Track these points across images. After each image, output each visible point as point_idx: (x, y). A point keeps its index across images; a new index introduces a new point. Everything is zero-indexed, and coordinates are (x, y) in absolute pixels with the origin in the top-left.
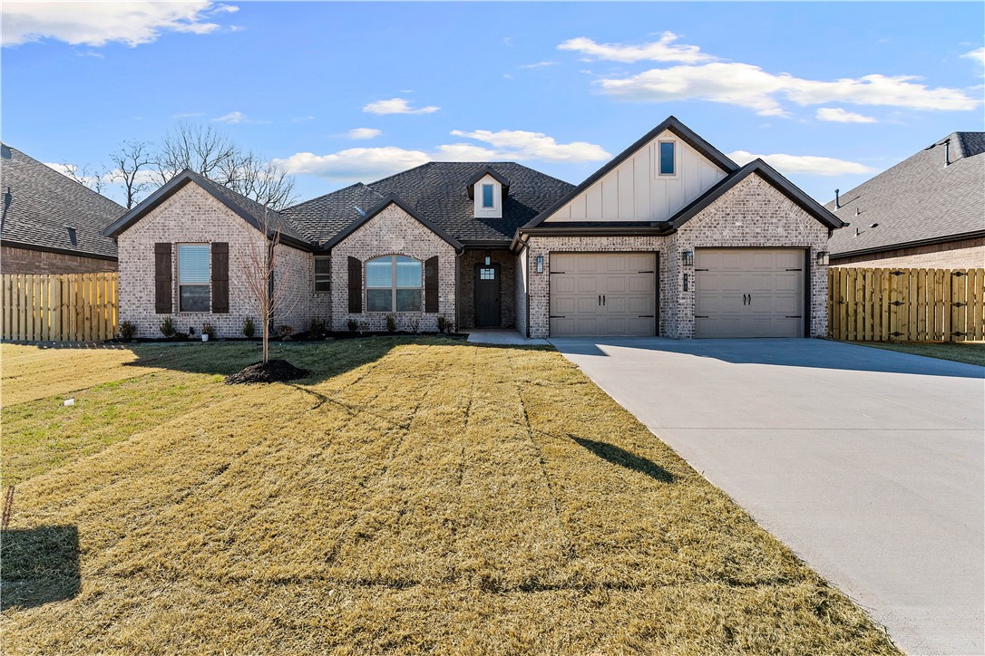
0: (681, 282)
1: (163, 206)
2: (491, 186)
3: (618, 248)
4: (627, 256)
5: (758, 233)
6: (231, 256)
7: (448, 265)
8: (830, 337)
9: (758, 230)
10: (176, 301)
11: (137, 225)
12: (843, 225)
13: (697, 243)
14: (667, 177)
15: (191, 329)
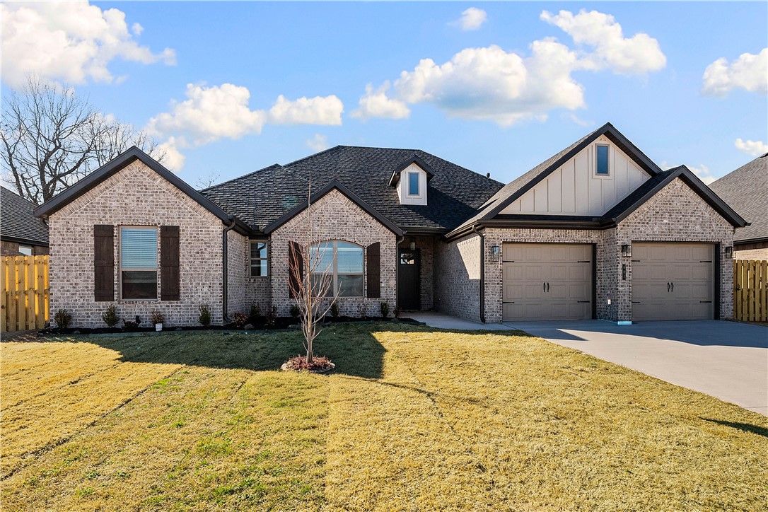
0: (620, 272)
1: (103, 185)
2: (417, 174)
3: (563, 239)
4: (568, 247)
5: (680, 230)
6: (183, 240)
7: (389, 251)
8: (735, 320)
9: (681, 227)
10: (118, 287)
11: (73, 205)
12: (746, 224)
13: (634, 237)
14: (602, 177)
15: (137, 317)
